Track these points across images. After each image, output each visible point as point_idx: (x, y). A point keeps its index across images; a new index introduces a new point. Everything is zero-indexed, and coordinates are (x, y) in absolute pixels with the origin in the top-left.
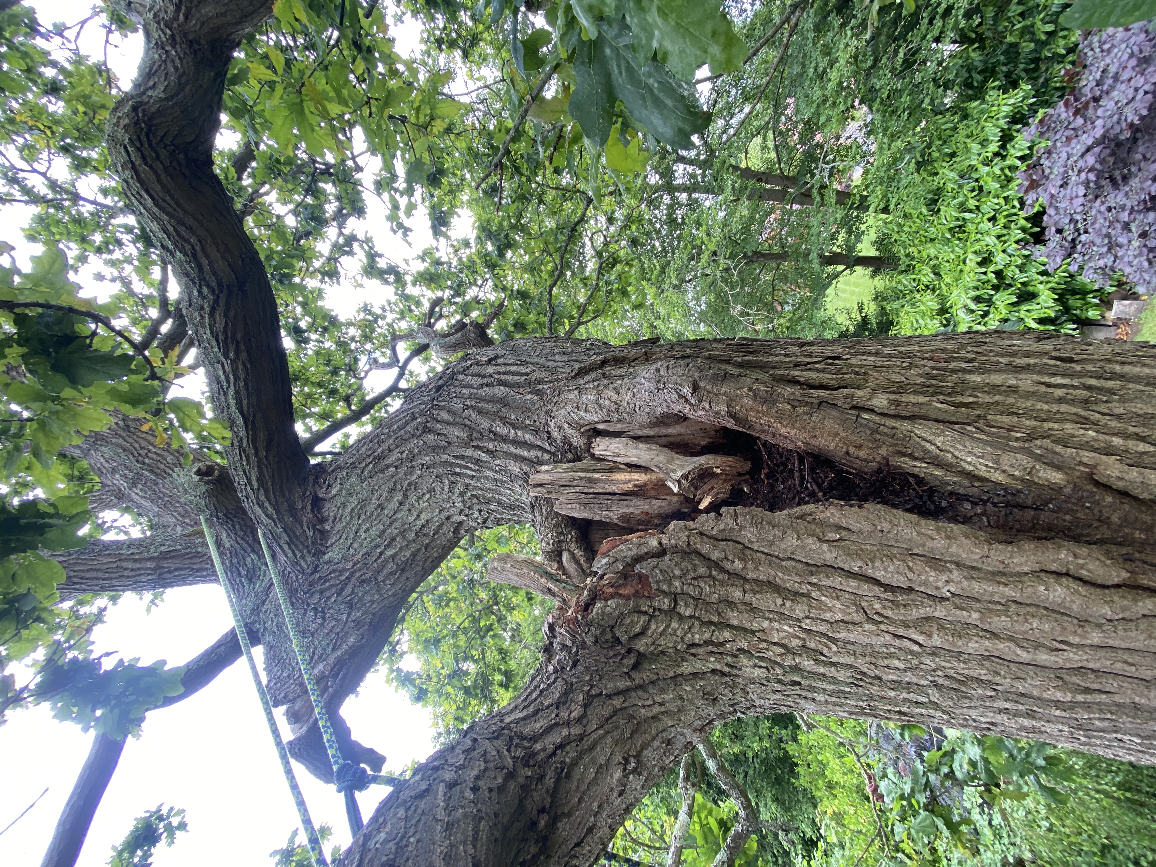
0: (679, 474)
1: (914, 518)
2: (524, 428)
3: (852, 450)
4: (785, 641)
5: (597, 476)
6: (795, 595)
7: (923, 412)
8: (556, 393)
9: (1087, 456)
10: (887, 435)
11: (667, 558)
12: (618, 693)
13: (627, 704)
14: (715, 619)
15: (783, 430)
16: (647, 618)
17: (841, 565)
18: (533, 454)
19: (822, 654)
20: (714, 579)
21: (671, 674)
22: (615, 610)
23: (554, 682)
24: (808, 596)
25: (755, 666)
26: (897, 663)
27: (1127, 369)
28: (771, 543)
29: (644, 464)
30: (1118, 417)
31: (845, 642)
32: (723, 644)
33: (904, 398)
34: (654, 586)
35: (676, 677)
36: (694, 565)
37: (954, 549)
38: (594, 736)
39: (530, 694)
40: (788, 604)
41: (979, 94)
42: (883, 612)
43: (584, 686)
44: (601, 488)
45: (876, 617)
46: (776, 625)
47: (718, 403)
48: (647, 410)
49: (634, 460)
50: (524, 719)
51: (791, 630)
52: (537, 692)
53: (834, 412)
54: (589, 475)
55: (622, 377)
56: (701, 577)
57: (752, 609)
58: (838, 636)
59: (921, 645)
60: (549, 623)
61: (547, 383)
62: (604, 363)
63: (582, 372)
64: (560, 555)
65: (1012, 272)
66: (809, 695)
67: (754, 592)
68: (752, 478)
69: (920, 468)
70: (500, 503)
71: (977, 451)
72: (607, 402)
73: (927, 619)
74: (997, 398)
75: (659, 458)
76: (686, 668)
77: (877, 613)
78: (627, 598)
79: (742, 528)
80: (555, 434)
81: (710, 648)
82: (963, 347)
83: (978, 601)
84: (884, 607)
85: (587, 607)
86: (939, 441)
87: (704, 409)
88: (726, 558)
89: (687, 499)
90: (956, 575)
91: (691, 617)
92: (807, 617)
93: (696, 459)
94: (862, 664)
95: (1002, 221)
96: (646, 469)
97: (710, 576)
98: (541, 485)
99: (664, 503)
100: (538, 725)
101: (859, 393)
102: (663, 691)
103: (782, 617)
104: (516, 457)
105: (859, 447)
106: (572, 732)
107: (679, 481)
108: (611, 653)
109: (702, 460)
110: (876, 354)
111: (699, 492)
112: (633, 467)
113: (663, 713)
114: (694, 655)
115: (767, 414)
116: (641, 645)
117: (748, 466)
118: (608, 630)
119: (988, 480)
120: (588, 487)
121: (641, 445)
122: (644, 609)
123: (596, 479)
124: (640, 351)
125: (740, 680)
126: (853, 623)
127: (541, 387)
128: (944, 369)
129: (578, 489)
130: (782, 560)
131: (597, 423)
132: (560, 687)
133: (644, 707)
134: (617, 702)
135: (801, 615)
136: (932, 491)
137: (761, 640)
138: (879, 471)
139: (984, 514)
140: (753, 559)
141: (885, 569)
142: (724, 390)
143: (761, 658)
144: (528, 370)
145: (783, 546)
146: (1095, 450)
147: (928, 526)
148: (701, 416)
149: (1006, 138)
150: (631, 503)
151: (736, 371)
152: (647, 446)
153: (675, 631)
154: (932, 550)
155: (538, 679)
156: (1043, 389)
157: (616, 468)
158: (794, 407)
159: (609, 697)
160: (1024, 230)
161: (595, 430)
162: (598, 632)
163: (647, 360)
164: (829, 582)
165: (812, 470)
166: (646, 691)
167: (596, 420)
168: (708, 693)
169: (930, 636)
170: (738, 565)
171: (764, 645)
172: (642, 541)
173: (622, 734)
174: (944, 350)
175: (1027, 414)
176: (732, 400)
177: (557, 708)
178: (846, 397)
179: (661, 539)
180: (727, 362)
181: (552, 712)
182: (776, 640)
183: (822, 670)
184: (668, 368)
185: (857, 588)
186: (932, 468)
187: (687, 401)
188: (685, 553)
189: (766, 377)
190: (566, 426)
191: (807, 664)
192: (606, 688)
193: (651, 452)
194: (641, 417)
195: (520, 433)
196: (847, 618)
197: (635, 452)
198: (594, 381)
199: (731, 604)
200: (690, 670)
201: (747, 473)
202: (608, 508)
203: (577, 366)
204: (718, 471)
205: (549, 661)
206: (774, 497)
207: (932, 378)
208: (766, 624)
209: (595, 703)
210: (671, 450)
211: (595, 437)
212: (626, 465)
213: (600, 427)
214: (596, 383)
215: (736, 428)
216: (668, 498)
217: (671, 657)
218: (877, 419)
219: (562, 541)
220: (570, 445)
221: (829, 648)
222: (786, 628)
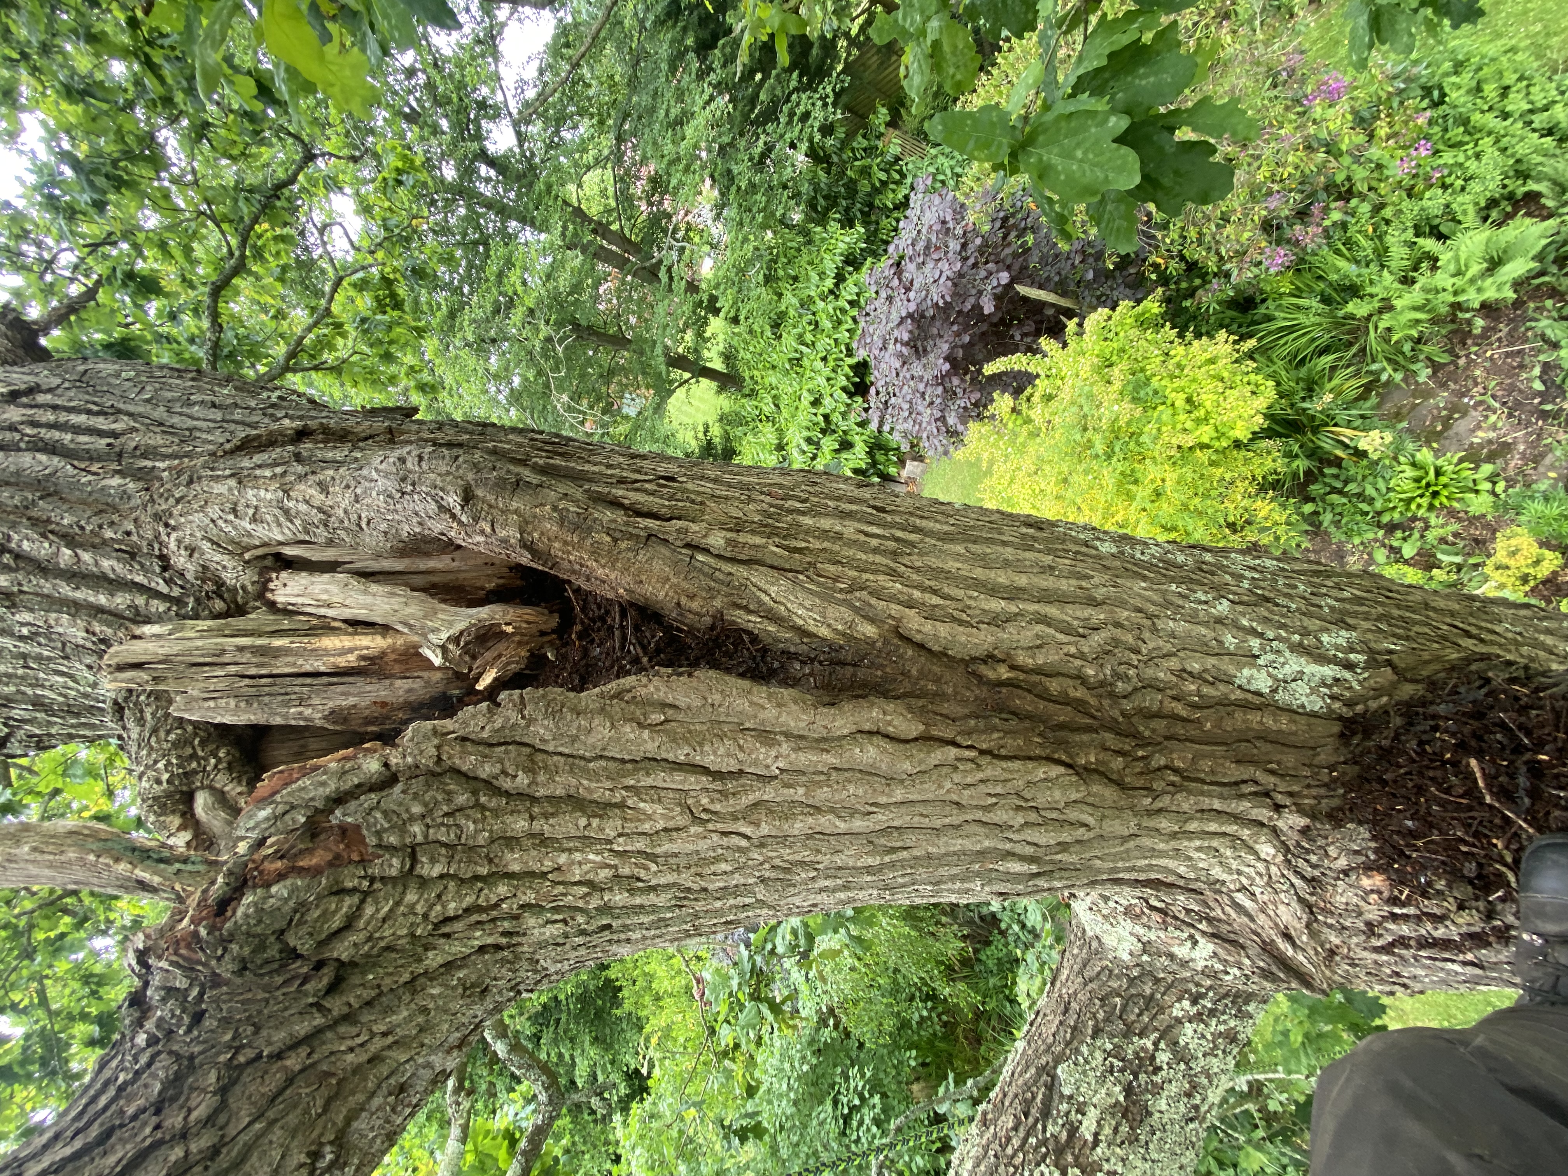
0: (444, 636)
1: (746, 684)
2: (99, 546)
3: (684, 600)
4: (591, 876)
5: (278, 642)
6: (604, 808)
7: (759, 555)
8: (185, 478)
9: (895, 609)
10: (722, 582)
11: (398, 788)
12: (294, 1046)
13: (316, 1056)
14: (484, 871)
15: (600, 572)
16: (356, 899)
17: (664, 755)
18: (121, 601)
19: (639, 879)
20: (483, 808)
21: (406, 977)
22: (286, 900)
23: (149, 1065)
24: (622, 806)
25: (548, 922)
26: (724, 867)
27: (924, 523)
28: (574, 739)
29: (379, 621)
30: (917, 570)
31: (667, 855)
32: (497, 905)
33: (743, 538)
34: (372, 840)
35: (414, 979)
36: (449, 793)
37: (783, 719)
38: (244, 1138)
39: (94, 1099)
40: (595, 822)
41: (822, 221)
42: (712, 807)
43: (219, 1054)
44: (287, 665)
45: (704, 816)
46: (578, 856)
47: (505, 525)
48: (383, 526)
49: (361, 614)
50: (76, 1156)
51: (598, 858)
52: (112, 1092)
53: (664, 551)
54: (259, 642)
55: (337, 464)
56: (460, 809)
57: (543, 841)
58: (658, 850)
59: (748, 838)
60: (137, 951)
61: (165, 457)
62: (301, 435)
63: (247, 446)
64: (189, 798)
65: (836, 418)
66: (623, 936)
67: (546, 816)
68: (560, 638)
69: (754, 622)
70: (38, 703)
71: (807, 603)
72: (303, 507)
73: (756, 805)
74: (826, 545)
75: (409, 610)
76: (433, 959)
77: (705, 810)
78: (315, 872)
79: (531, 721)
80: (180, 560)
81: (475, 917)
82: (797, 485)
83: (804, 773)
84: (712, 801)
85: (223, 906)
86: (773, 590)
87: (482, 532)
88: (504, 772)
89: (458, 676)
90: (785, 748)
91: (442, 876)
92: (620, 835)
93: (474, 611)
94: (686, 879)
95: (831, 364)
96: (385, 629)
97: (478, 805)
98: (138, 666)
99: (417, 684)
100: (112, 1160)
101: (694, 527)
102: (389, 1010)
103: (587, 842)
104: (75, 608)
105: (692, 597)
106: (194, 1147)
107: (443, 648)
108: (279, 980)
109: (484, 613)
110: (715, 481)
111: (478, 662)
112: (356, 625)
113: (389, 1047)
114: (447, 936)
115: (579, 546)
116: (343, 950)
117: (554, 621)
118: (272, 939)
119: (816, 636)
120: (258, 666)
121: (374, 588)
122: (349, 885)
123: (278, 649)
124: (380, 424)
125: (525, 948)
126: (678, 829)
127: (149, 464)
128: (780, 508)
129: (233, 669)
130: (589, 761)
131: (281, 543)
132: (163, 1068)
133: (351, 1050)
134: (293, 1062)
135: (613, 834)
136: (765, 650)
137: (555, 883)
138: (712, 628)
139: (811, 674)
140: (546, 767)
141: (715, 753)
142: (515, 505)
143: (556, 910)
144: (118, 426)
145: (591, 740)
146: (900, 603)
147: (760, 693)
148: (478, 544)
149: (840, 278)
150: (352, 689)
151: (535, 479)
152: (388, 589)
153: (412, 906)
154: (763, 722)
155: (114, 1063)
156: (862, 538)
157: (325, 627)
158: (615, 540)
159: (279, 1056)
160: (848, 378)
161: (278, 556)
162: (246, 951)
163: (392, 441)
164: (649, 781)
165: (637, 628)
166: (355, 1023)
167: (280, 538)
168: (473, 985)
169: (757, 825)
170: (523, 780)
171: (561, 889)
172: (348, 765)
173: (306, 1111)
174: (781, 486)
175: (850, 563)
176: (527, 522)
177: (158, 1112)
178: (679, 531)
179: (386, 757)
180: (523, 462)
181: (145, 1124)
182: (577, 878)
183: (638, 901)
184: (421, 458)
185: (683, 782)
186: (766, 623)
187: (453, 516)
188: (433, 774)
189: (578, 494)
190: (206, 546)
191: (619, 898)
192: (269, 1043)
193: (393, 600)
194: (372, 539)
195: (86, 557)
196: (671, 824)
197: (362, 599)
198: (276, 464)
199: (511, 842)
200: (440, 960)
201: (553, 631)
202: (301, 701)
203: (242, 433)
204: (509, 629)
205: (139, 1024)
206: (587, 666)
207: (770, 516)
208: (563, 859)
209: (246, 1078)
210: (432, 596)
211: (278, 570)
212: (345, 621)
213: (289, 551)
214: (279, 470)
215: (534, 565)
216: (425, 674)
217: (403, 951)
218: (712, 561)
219: (195, 772)
220: (220, 584)
221: (647, 869)
222: (591, 856)
